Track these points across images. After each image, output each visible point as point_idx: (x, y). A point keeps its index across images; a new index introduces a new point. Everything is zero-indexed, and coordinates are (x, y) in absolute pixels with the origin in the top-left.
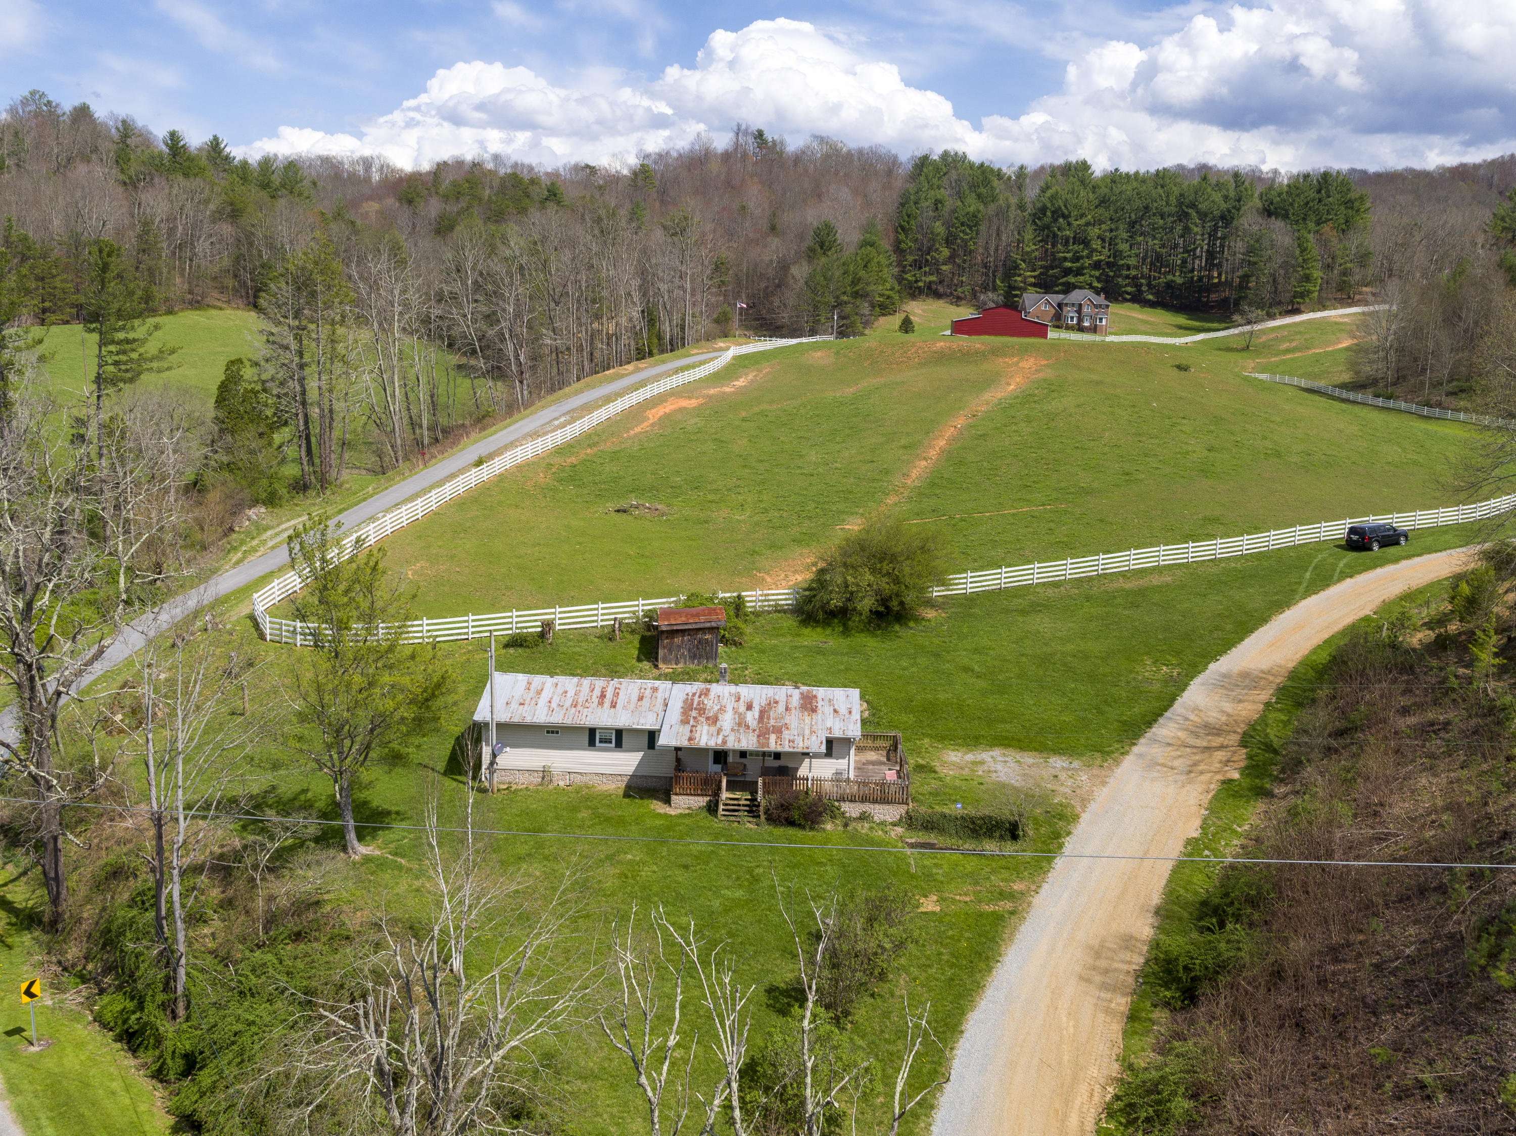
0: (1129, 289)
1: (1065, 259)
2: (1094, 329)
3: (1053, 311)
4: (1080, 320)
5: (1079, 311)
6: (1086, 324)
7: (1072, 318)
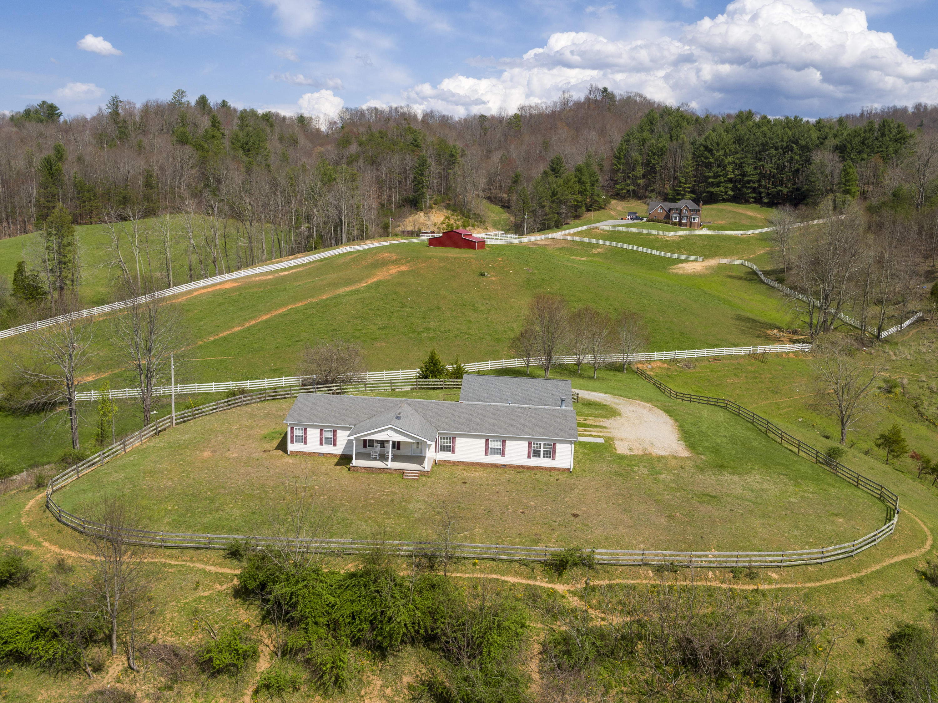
0: (752, 195)
1: (710, 177)
2: (691, 225)
3: (665, 213)
4: (681, 219)
5: (680, 214)
6: (684, 221)
7: (676, 218)
